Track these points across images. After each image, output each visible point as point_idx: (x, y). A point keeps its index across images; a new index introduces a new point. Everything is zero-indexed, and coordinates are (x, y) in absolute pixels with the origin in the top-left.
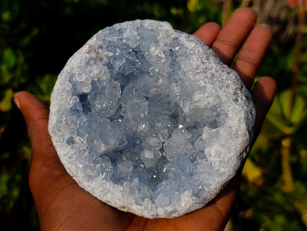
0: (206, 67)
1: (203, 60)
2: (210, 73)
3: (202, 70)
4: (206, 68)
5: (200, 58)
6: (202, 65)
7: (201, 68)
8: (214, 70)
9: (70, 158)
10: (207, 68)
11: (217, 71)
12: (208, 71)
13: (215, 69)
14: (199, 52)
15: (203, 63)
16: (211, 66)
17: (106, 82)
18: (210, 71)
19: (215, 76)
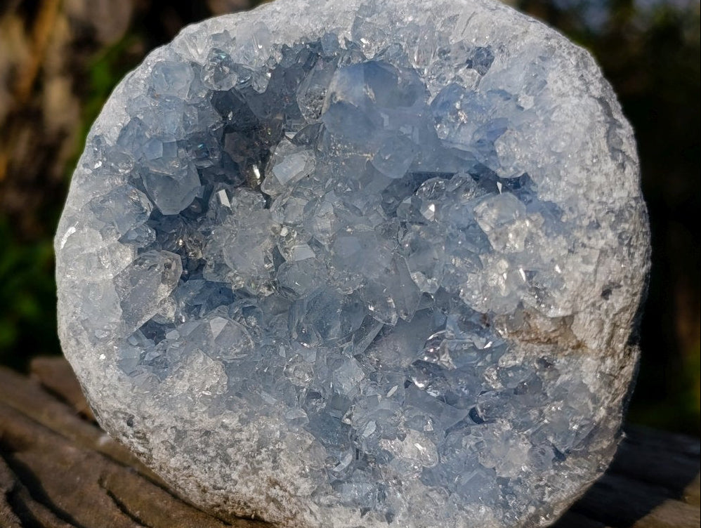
0: (258, 475)
1: (281, 493)
2: (237, 463)
3: (259, 458)
4: (255, 471)
5: (293, 493)
6: (270, 473)
7: (265, 463)
8: (235, 476)
9: (453, 19)
10: (253, 474)
11: (226, 478)
12: (246, 466)
13: (236, 482)
14: (311, 512)
15: (274, 483)
16: (250, 484)
17: (457, 270)
18: (240, 468)
19: (219, 460)
